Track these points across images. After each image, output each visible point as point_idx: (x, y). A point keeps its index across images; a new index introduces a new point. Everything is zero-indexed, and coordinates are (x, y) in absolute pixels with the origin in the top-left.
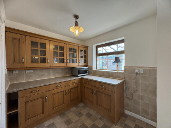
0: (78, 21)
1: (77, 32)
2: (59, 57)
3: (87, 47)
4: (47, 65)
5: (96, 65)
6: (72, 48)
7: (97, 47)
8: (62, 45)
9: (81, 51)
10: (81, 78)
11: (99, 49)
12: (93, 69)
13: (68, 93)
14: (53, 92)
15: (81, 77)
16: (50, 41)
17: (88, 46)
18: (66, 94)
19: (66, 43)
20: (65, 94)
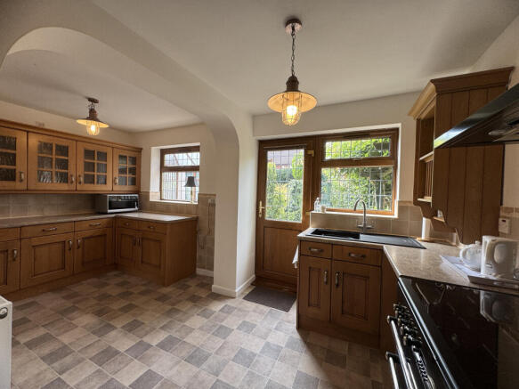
0: (96, 109)
1: (93, 129)
2: (54, 170)
3: (139, 150)
4: (18, 185)
5: (161, 190)
6: (94, 151)
7: (163, 152)
8: (63, 143)
9: (122, 157)
10: (115, 217)
11: (168, 157)
12: (151, 199)
13: (76, 246)
14: (35, 241)
15: (113, 215)
16: (28, 132)
17: (142, 149)
18: (70, 249)
19: (76, 138)
20: (67, 248)
